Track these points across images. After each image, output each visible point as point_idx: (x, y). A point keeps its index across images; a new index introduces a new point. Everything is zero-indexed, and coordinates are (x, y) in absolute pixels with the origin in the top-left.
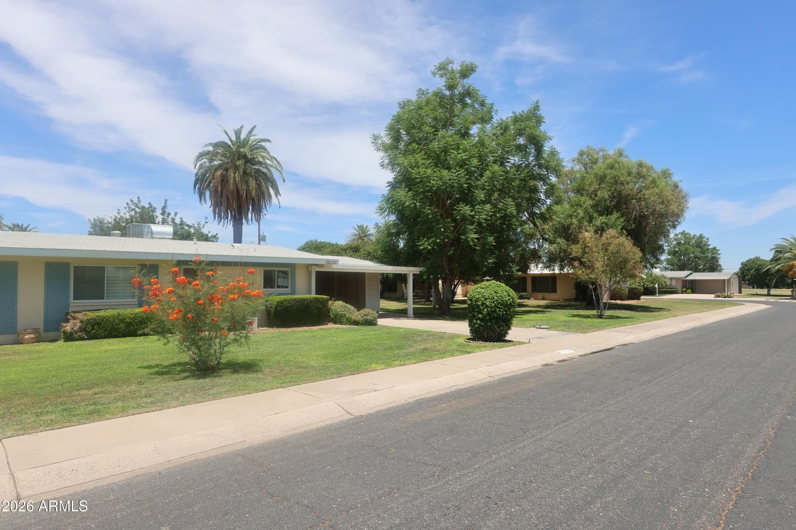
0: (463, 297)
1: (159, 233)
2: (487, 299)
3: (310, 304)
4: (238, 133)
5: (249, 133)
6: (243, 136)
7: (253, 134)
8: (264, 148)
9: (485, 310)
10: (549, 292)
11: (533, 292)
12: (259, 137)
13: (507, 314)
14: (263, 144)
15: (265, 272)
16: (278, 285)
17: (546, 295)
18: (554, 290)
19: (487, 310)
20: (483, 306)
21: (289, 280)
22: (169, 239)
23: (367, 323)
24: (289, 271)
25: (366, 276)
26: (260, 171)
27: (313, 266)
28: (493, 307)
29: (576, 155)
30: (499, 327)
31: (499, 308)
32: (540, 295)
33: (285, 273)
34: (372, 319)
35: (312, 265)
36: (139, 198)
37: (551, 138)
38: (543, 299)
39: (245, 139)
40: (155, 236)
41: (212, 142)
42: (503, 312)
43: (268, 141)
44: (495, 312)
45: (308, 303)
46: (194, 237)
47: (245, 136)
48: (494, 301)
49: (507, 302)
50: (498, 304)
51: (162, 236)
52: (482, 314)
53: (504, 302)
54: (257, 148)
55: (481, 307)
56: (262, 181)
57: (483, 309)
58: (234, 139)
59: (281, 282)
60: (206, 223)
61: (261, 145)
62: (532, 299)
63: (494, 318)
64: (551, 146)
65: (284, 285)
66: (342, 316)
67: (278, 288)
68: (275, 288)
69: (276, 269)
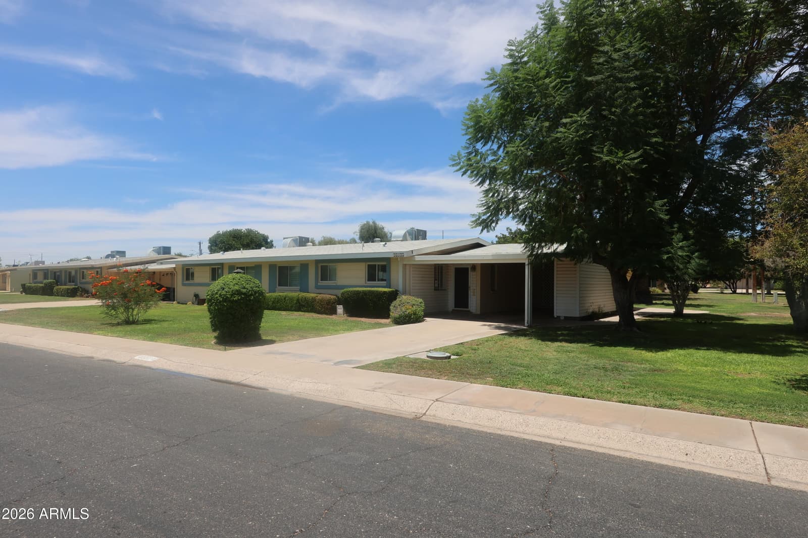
15: (369, 266)
16: (379, 278)
21: (387, 273)
24: (387, 265)
59: (381, 275)
67: (378, 281)
68: (376, 281)
69: (377, 263)
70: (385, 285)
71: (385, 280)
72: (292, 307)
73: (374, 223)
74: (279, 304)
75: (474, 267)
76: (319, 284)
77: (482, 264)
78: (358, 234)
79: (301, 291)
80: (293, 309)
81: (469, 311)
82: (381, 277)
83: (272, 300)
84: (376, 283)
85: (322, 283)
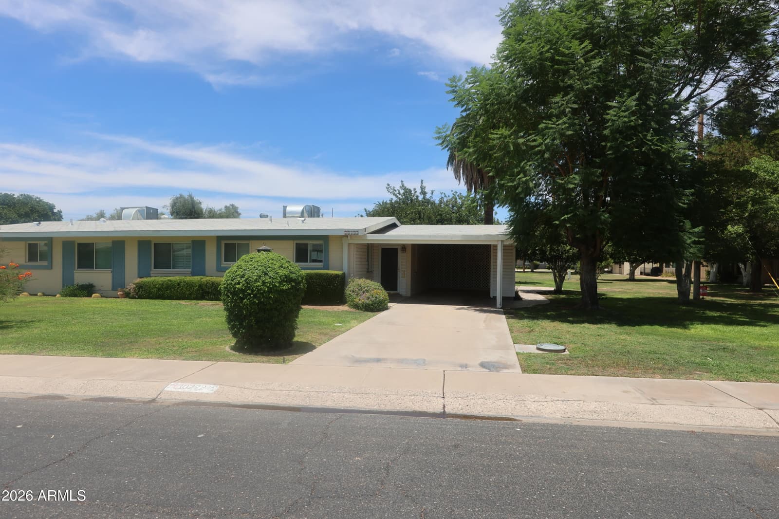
15: (297, 245)
16: (312, 258)
21: (323, 254)
24: (323, 244)
27: (344, 238)
59: (314, 256)
65: (318, 259)
67: (310, 262)
68: (307, 262)
69: (309, 242)
70: (322, 267)
71: (321, 261)
72: (190, 294)
73: (190, 196)
74: (169, 291)
75: (404, 247)
76: (222, 266)
77: (413, 245)
78: (169, 208)
79: (193, 274)
80: (192, 297)
81: (398, 294)
82: (314, 258)
83: (157, 286)
84: (309, 264)
85: (226, 264)
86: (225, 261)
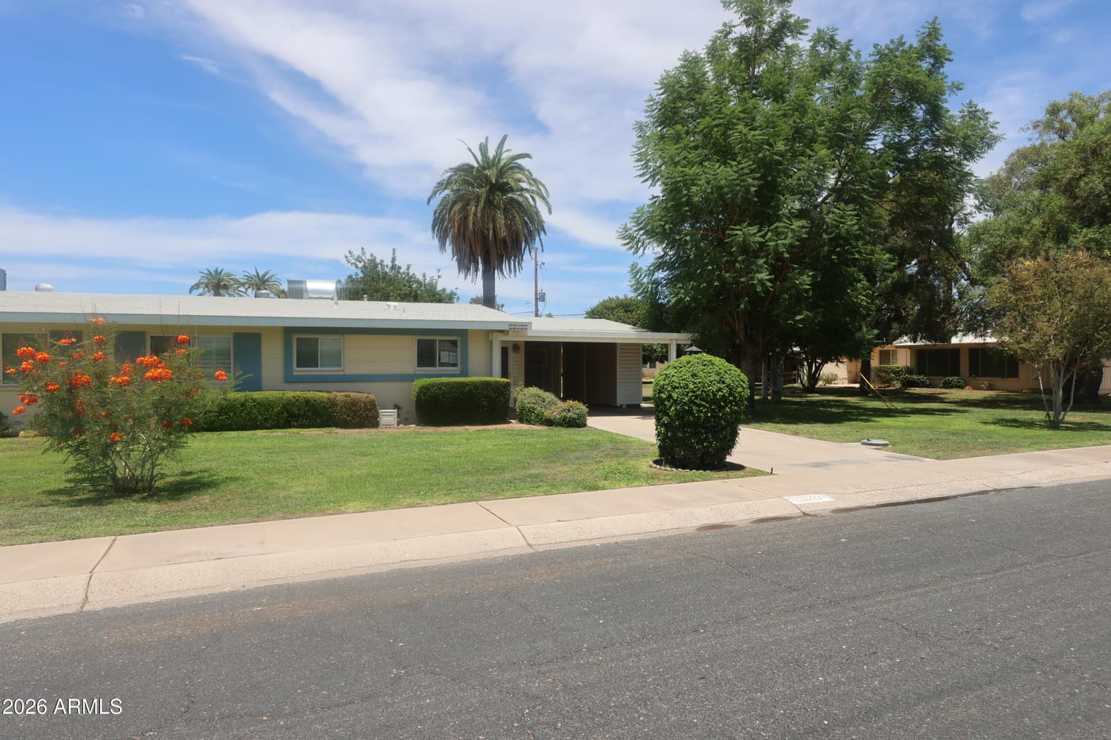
0: (849, 383)
1: (315, 291)
2: (676, 387)
3: (474, 391)
4: (483, 149)
5: (499, 147)
6: (491, 153)
7: (504, 150)
8: (521, 168)
9: (673, 408)
10: (1003, 376)
11: (971, 375)
12: (514, 152)
13: (715, 416)
14: (519, 161)
15: (420, 342)
16: (442, 361)
17: (998, 381)
18: (1014, 373)
19: (676, 409)
20: (669, 401)
21: (459, 354)
22: (329, 298)
23: (566, 423)
24: (459, 341)
25: (618, 347)
26: (513, 199)
27: (494, 334)
28: (685, 403)
29: (1041, 116)
30: (700, 442)
31: (699, 406)
32: (985, 382)
33: (454, 343)
34: (574, 416)
35: (493, 331)
36: (363, 249)
37: (961, 87)
38: (990, 388)
39: (495, 158)
40: (310, 295)
41: (452, 167)
42: (706, 412)
43: (527, 156)
44: (690, 412)
45: (470, 390)
46: (365, 296)
47: (495, 153)
48: (688, 393)
49: (715, 395)
50: (696, 397)
51: (320, 296)
52: (667, 414)
53: (708, 395)
54: (512, 168)
55: (666, 403)
56: (516, 214)
57: (670, 407)
58: (480, 158)
59: (445, 356)
60: (439, 277)
61: (516, 163)
62: (967, 387)
63: (689, 424)
64: (968, 102)
65: (451, 362)
66: (529, 411)
67: (440, 366)
68: (435, 366)
69: (438, 338)
76: (294, 373)
82: (445, 360)
84: (438, 369)
85: (301, 371)
86: (298, 367)
